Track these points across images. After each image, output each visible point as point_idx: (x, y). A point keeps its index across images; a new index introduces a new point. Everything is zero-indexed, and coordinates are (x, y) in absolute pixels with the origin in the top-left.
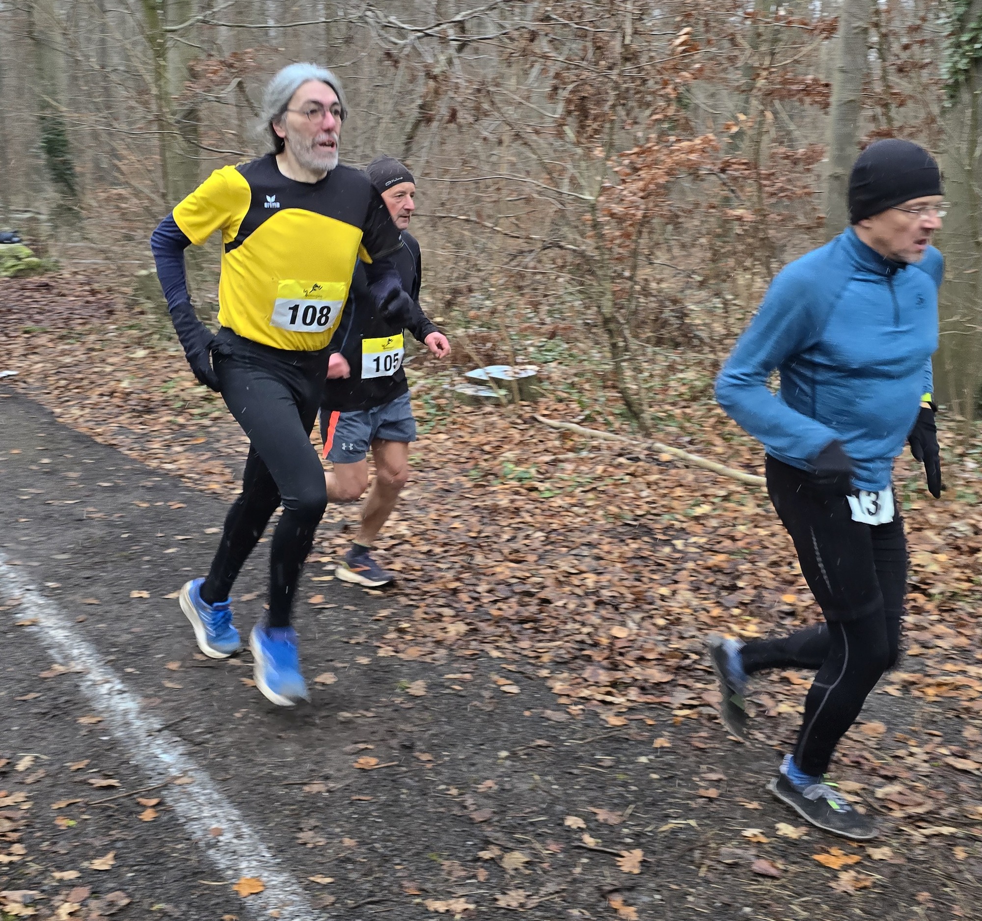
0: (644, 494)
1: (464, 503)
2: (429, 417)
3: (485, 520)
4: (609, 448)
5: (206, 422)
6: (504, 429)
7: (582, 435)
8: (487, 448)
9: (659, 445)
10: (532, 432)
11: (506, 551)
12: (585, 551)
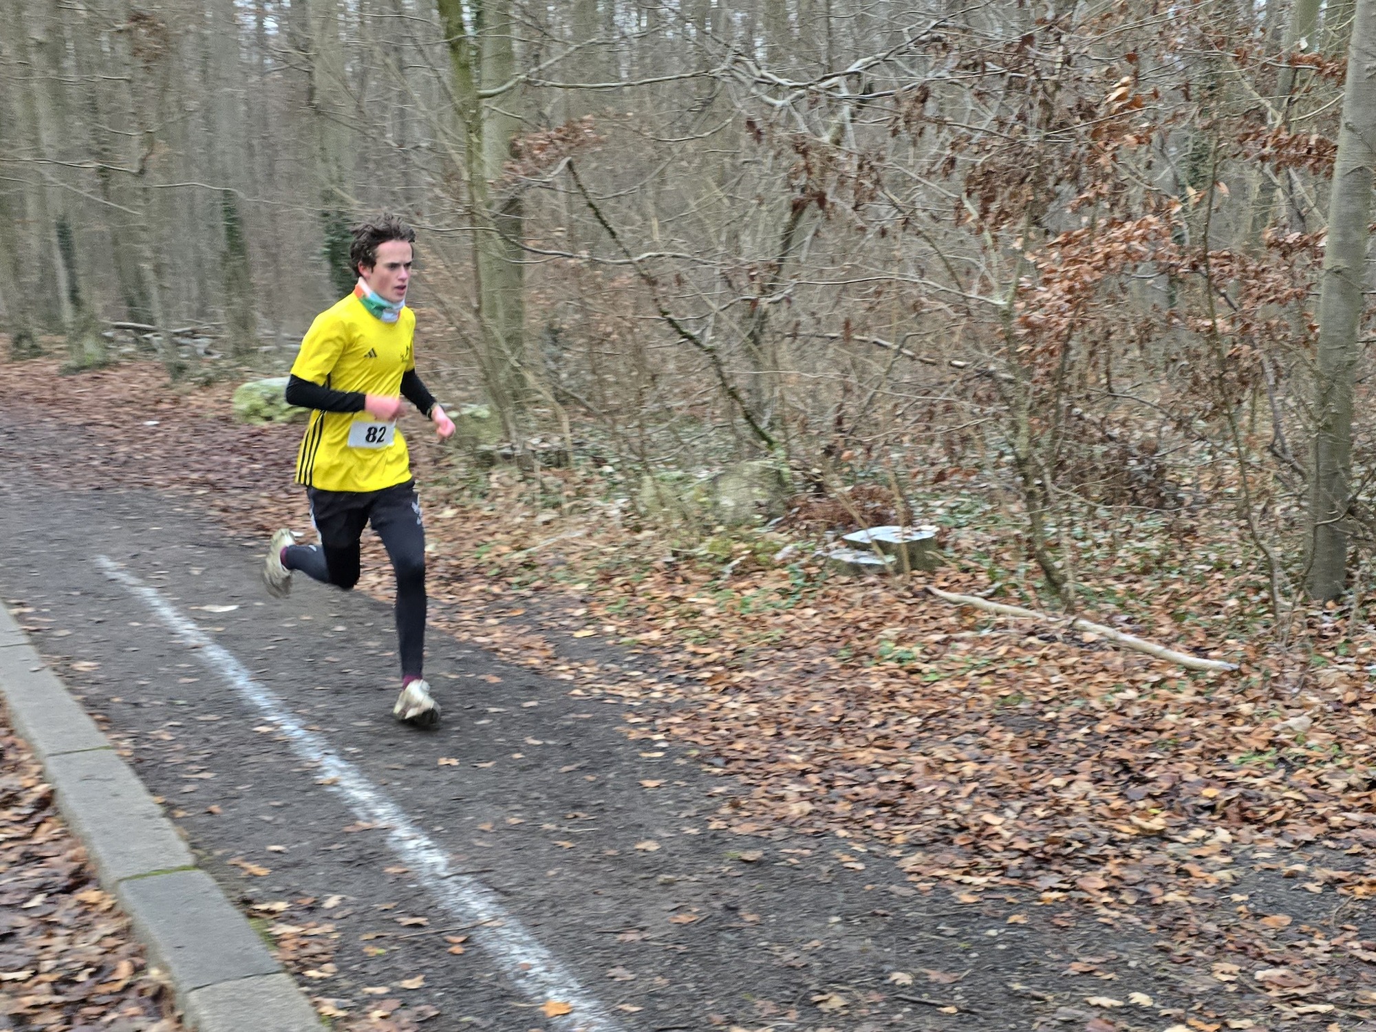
0: (1054, 680)
1: (828, 685)
2: (794, 589)
3: (851, 705)
4: (1019, 626)
5: (526, 592)
6: (887, 604)
7: (986, 611)
8: (864, 625)
9: (1082, 623)
10: (922, 608)
11: (871, 736)
12: (969, 739)
